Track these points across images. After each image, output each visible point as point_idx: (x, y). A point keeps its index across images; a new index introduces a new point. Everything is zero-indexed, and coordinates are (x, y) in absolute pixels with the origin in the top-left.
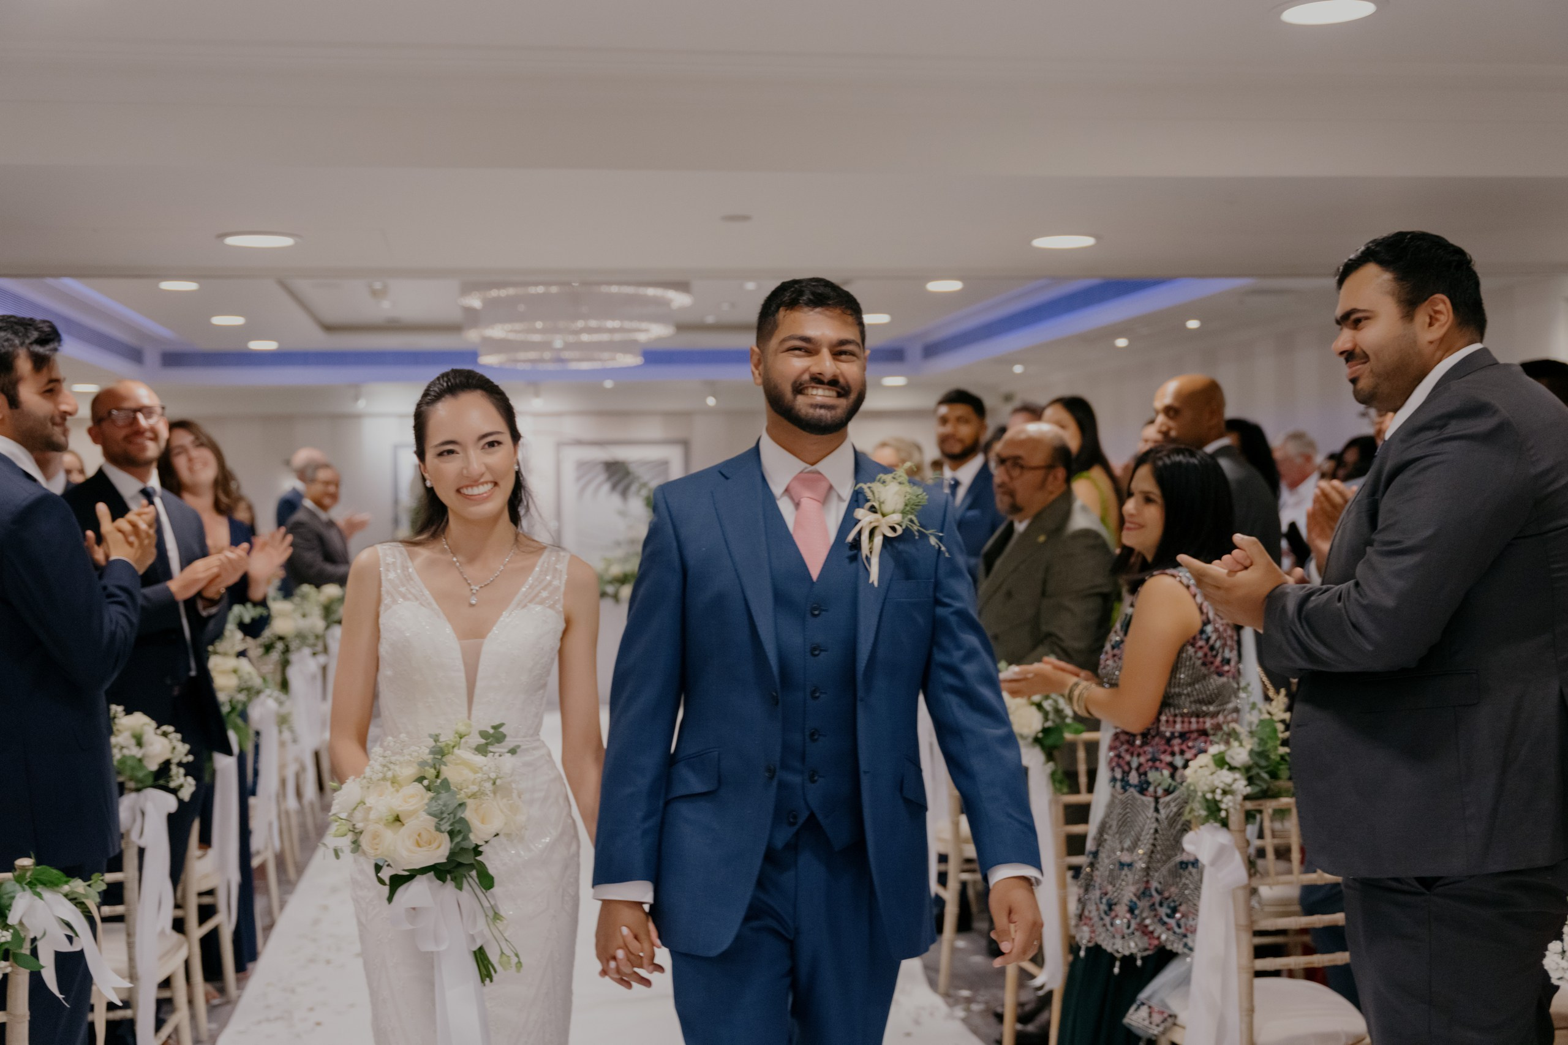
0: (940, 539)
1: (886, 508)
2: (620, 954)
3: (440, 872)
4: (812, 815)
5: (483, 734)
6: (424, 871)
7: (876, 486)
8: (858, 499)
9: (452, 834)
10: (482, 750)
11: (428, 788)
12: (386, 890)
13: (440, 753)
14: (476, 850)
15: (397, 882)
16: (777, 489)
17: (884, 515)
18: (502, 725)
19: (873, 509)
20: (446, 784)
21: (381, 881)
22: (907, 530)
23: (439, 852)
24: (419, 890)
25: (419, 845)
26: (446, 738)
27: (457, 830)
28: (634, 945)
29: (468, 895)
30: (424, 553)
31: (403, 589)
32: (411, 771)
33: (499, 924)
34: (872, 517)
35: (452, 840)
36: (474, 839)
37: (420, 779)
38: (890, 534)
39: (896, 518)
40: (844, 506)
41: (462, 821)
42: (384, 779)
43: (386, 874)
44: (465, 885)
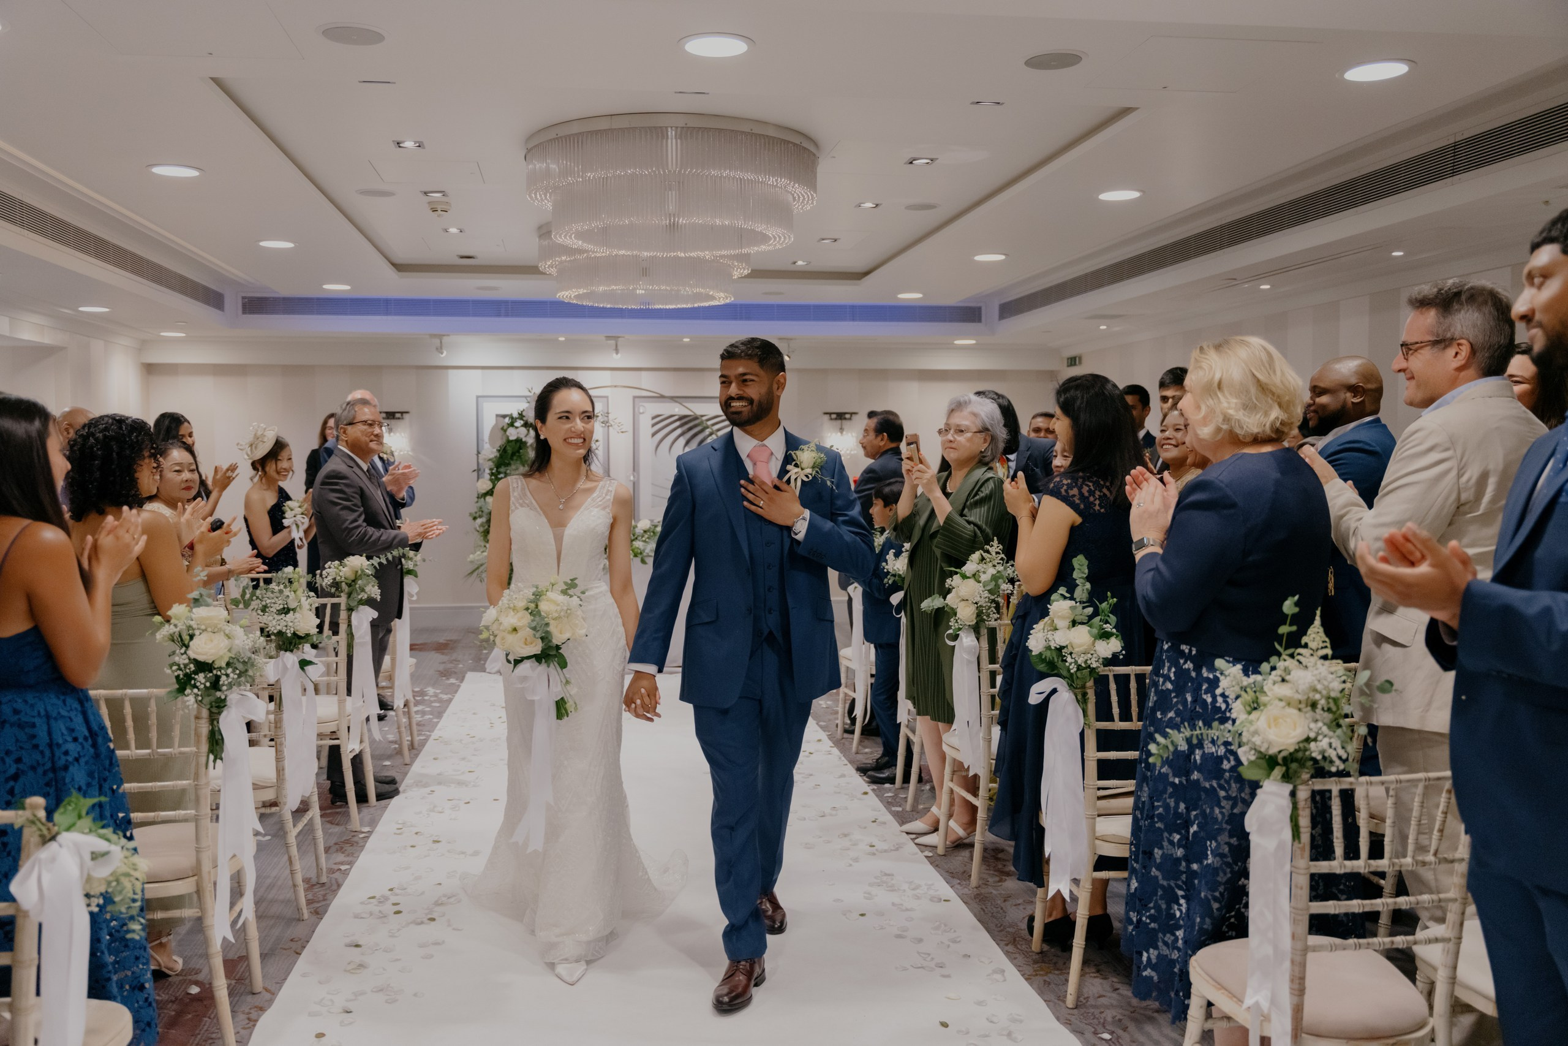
0: (832, 482)
1: (803, 466)
2: (638, 702)
3: (538, 658)
4: (771, 633)
5: (566, 583)
6: (528, 658)
7: (798, 453)
8: (788, 460)
9: (542, 638)
10: (564, 592)
11: (531, 613)
12: (512, 665)
13: (538, 596)
14: (558, 647)
15: (517, 662)
16: (743, 456)
17: (802, 469)
18: (576, 579)
19: (796, 466)
20: (539, 613)
21: (509, 661)
22: (814, 477)
23: (537, 648)
24: (526, 666)
25: (526, 644)
26: (542, 587)
27: (546, 638)
28: (647, 700)
29: (553, 669)
30: (533, 482)
31: (521, 501)
32: (522, 604)
33: (568, 687)
34: (796, 470)
35: (543, 642)
36: (556, 641)
37: (527, 609)
38: (805, 479)
39: (808, 471)
40: (779, 464)
41: (547, 632)
42: (509, 608)
43: (511, 658)
44: (552, 665)
